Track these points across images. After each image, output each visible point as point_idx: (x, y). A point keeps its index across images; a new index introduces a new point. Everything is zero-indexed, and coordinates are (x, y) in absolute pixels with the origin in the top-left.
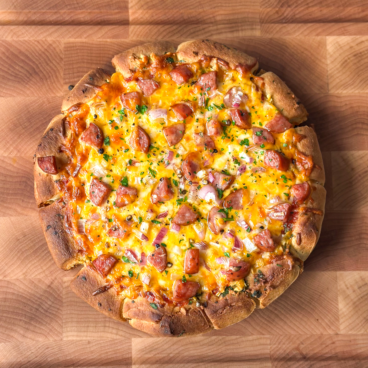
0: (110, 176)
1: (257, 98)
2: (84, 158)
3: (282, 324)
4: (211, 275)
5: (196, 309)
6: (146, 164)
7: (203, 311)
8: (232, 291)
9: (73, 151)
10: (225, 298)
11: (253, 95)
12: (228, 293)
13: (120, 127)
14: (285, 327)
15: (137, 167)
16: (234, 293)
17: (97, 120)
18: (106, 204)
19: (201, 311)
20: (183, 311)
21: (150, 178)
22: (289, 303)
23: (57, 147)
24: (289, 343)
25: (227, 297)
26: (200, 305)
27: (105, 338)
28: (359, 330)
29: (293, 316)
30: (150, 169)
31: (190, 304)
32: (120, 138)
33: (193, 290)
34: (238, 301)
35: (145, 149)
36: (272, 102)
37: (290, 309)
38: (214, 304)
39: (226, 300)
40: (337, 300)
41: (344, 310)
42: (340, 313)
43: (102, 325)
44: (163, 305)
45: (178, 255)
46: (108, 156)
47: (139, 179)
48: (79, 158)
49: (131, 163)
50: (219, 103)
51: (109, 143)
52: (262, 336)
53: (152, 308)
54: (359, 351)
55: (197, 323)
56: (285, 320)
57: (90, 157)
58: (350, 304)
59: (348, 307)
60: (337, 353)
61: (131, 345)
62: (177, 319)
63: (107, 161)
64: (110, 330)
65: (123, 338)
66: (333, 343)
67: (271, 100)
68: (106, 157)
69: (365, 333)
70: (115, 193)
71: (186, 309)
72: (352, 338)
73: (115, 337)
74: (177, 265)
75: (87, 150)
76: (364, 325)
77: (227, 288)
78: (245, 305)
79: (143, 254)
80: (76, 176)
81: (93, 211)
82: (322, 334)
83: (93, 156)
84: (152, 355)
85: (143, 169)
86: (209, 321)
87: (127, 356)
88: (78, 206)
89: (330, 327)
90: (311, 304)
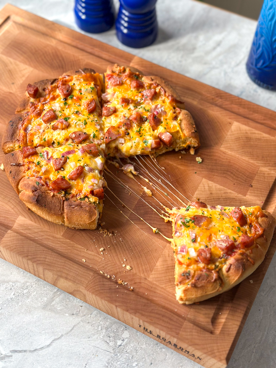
0: (61, 112)
1: (172, 116)
2: (54, 99)
3: (114, 255)
4: (82, 186)
5: (60, 198)
6: (86, 117)
7: (64, 201)
8: (87, 199)
9: (50, 92)
10: (81, 201)
11: (170, 113)
12: (85, 200)
13: (83, 94)
14: (116, 258)
15: (79, 116)
16: (87, 201)
17: (73, 86)
18: (48, 125)
19: (62, 201)
20: (52, 194)
21: (82, 123)
22: (126, 245)
23: (43, 87)
24: (112, 268)
25: (83, 201)
26: (64, 196)
27: (5, 207)
28: (162, 284)
29: (124, 254)
30: (85, 120)
31: (59, 193)
32: (79, 99)
33: (65, 185)
34: (87, 206)
35: (89, 109)
36: (179, 123)
37: (125, 249)
38: (72, 202)
39: (81, 202)
40: (158, 259)
41: (159, 267)
42: (156, 267)
43: (8, 200)
44: (43, 185)
45: (71, 167)
46: (67, 104)
47: (76, 122)
48: (51, 96)
49: (77, 113)
50: (147, 108)
51: (72, 98)
52: (98, 255)
53: (36, 184)
54: (155, 299)
55: (55, 206)
56: (118, 253)
57: (58, 99)
58: (165, 266)
59: (162, 267)
60: (139, 292)
61: (16, 219)
62: (45, 196)
63: (65, 105)
64: (11, 205)
65: (15, 213)
66: (140, 283)
67: (180, 122)
68: (65, 104)
69: (165, 288)
70: (56, 121)
71: (54, 194)
72: (154, 286)
73: (11, 209)
74: (67, 172)
75: (58, 96)
76: (166, 283)
77: (86, 197)
78: (90, 211)
79: (52, 157)
80: (44, 104)
81: (40, 125)
82: (136, 274)
83: (59, 100)
84: (25, 232)
85: (81, 119)
86: (63, 210)
87: (10, 225)
88: (33, 118)
89: (144, 272)
90: (140, 253)
